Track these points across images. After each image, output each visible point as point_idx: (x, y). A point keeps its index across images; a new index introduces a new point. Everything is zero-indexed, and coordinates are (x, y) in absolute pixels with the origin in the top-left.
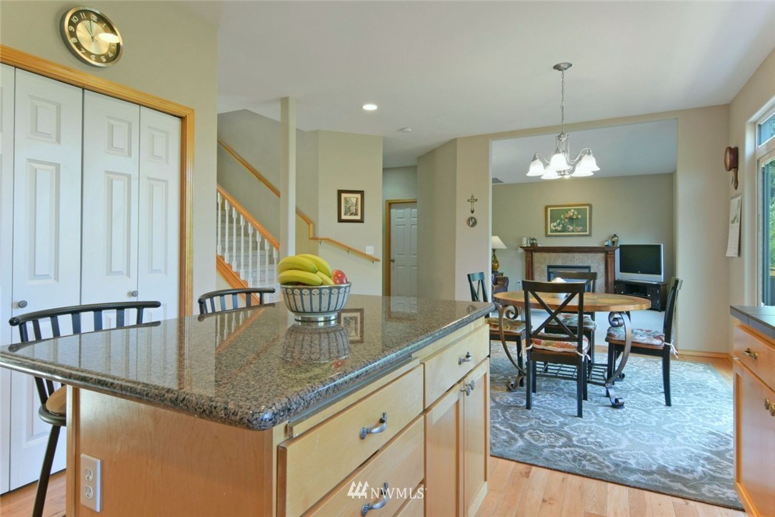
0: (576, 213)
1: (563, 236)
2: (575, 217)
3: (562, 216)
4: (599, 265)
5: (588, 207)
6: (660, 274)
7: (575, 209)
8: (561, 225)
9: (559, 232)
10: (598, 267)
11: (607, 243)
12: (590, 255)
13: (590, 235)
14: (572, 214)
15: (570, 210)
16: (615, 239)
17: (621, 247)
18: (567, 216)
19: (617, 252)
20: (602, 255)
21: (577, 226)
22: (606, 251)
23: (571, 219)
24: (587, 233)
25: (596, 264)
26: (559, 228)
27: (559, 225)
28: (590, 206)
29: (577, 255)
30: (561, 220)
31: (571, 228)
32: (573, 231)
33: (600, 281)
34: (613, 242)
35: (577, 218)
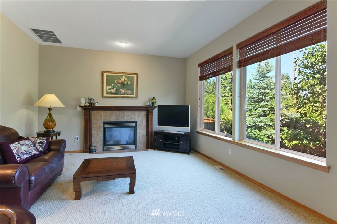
0: (126, 79)
1: (116, 97)
2: (125, 83)
3: (116, 81)
4: (143, 120)
5: (135, 76)
6: (188, 127)
7: (126, 77)
8: (115, 89)
9: (113, 94)
10: (141, 122)
11: (148, 104)
12: (137, 113)
13: (136, 98)
14: (123, 80)
15: (122, 77)
16: (154, 101)
17: (159, 107)
18: (120, 81)
19: (156, 111)
20: (144, 113)
21: (127, 90)
22: (148, 110)
23: (123, 84)
24: (135, 96)
25: (140, 118)
26: (113, 91)
27: (113, 88)
28: (136, 74)
29: (127, 113)
30: (115, 84)
31: (123, 91)
32: (124, 94)
33: (141, 132)
34: (153, 103)
35: (127, 84)
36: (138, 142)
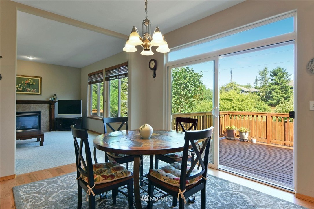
0: (32, 81)
1: (23, 94)
2: (31, 83)
3: (23, 82)
4: (46, 110)
5: (39, 79)
6: (81, 114)
7: (31, 79)
8: (22, 88)
9: (20, 91)
10: (45, 112)
11: (50, 99)
12: (40, 105)
13: (40, 94)
14: (29, 81)
15: (28, 79)
16: (55, 97)
17: (60, 101)
18: (26, 82)
19: (57, 104)
20: (47, 106)
21: (32, 88)
22: (50, 103)
23: (29, 85)
24: (39, 93)
25: (44, 110)
26: (20, 89)
27: (20, 87)
28: (41, 78)
29: (32, 106)
30: (22, 84)
31: (29, 89)
32: (30, 91)
33: (45, 119)
34: (54, 99)
35: (33, 84)
36: (42, 126)
